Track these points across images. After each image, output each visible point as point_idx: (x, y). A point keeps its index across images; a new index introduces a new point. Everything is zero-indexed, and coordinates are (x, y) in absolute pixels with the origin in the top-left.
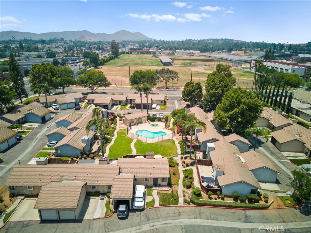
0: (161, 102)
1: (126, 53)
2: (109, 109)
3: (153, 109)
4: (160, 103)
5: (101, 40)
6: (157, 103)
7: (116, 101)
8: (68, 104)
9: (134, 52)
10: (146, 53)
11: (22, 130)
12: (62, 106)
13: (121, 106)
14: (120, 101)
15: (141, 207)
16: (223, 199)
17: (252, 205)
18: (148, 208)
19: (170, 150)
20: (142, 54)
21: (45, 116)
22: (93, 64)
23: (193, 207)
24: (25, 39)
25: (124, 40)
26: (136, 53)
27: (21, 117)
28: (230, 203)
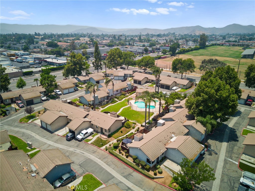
0: (184, 86)
1: (217, 45)
2: (141, 84)
3: (173, 90)
4: (182, 86)
5: (205, 33)
6: (180, 86)
7: (150, 80)
8: (119, 77)
9: (226, 44)
10: (239, 46)
11: (82, 86)
12: (115, 78)
13: (152, 84)
14: (152, 80)
15: (79, 138)
16: (127, 157)
17: (141, 170)
18: (84, 142)
19: (141, 118)
20: (234, 46)
21: (99, 81)
22: (171, 53)
23: (106, 153)
24: (147, 34)
25: (228, 33)
26: (228, 45)
27: (87, 79)
28: (127, 161)
